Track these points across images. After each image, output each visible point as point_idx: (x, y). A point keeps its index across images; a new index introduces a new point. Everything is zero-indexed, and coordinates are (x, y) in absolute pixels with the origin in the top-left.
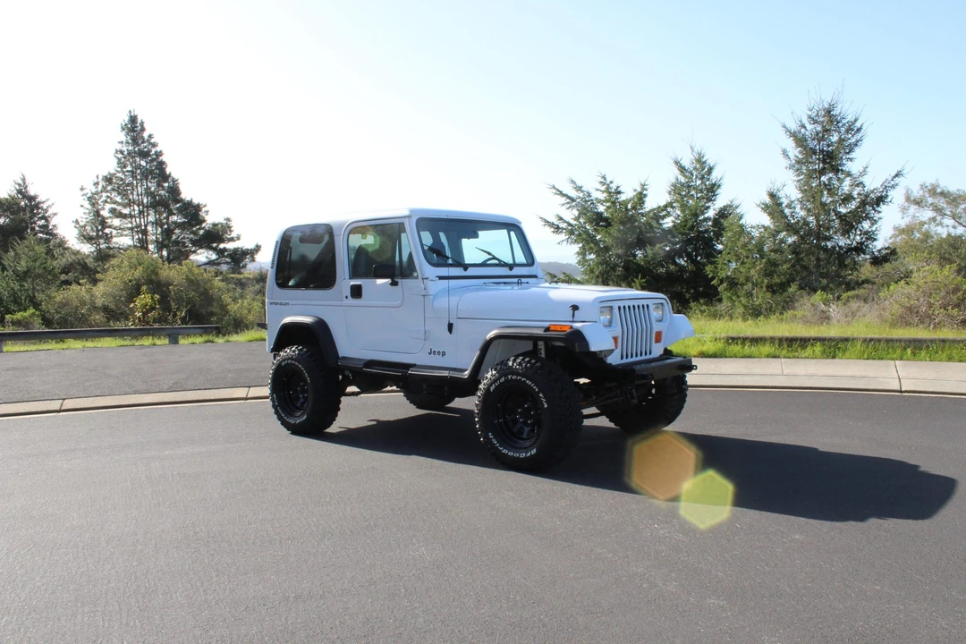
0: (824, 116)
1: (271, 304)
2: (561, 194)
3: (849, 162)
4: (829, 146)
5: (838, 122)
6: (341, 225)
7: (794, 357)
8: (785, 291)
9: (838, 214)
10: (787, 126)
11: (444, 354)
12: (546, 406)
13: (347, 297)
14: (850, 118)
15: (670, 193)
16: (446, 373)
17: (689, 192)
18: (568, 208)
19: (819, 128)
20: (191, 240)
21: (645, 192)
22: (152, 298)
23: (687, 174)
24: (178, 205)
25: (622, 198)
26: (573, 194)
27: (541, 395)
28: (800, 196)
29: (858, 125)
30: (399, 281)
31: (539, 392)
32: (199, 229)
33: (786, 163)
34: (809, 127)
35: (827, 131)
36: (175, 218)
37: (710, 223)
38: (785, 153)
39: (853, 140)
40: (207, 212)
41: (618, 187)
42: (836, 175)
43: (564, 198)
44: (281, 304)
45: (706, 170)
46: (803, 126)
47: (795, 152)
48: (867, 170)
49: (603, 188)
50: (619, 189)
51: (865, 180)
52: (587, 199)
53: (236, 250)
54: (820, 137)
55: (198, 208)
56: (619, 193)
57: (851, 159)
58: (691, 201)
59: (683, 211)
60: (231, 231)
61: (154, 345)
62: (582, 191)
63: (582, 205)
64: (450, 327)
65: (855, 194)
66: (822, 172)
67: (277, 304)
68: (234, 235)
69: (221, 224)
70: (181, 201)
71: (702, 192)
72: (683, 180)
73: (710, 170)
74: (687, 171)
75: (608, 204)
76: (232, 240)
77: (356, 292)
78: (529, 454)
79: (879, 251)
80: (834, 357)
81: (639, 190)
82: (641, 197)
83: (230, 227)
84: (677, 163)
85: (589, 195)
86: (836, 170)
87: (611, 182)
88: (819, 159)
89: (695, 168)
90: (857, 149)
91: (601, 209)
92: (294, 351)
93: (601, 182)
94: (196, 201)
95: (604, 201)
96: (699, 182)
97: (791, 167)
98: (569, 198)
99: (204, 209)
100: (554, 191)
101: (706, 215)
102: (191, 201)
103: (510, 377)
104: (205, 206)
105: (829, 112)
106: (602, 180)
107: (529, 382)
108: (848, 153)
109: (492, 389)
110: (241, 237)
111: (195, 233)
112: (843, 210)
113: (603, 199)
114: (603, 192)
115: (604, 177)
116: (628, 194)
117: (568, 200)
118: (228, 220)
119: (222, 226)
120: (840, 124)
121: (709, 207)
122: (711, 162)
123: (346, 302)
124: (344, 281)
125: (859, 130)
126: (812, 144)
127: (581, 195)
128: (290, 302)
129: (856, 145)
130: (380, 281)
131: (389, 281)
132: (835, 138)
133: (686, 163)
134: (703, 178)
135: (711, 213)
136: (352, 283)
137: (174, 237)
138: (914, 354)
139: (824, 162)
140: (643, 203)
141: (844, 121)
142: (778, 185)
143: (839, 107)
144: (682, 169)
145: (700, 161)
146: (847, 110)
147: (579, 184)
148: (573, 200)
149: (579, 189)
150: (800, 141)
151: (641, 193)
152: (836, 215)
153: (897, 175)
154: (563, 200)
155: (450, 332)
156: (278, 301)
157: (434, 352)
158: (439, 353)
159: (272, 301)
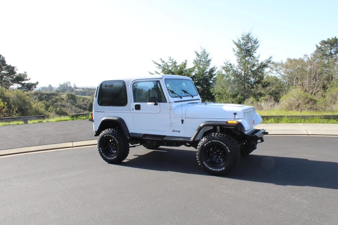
0: (246, 37)
1: (96, 112)
2: (156, 63)
3: (255, 53)
4: (248, 48)
5: (251, 40)
6: (129, 81)
7: (265, 123)
8: (236, 97)
9: (252, 71)
10: (234, 41)
11: (179, 132)
12: (229, 151)
13: (133, 109)
14: (255, 38)
15: (193, 63)
16: (182, 139)
17: (200, 63)
18: (159, 68)
19: (245, 42)
20: (11, 80)
21: (186, 63)
22: (4, 104)
23: (200, 57)
24: (5, 67)
25: (177, 65)
26: (161, 63)
27: (227, 147)
28: (238, 64)
29: (257, 41)
30: (158, 103)
31: (226, 146)
32: (14, 76)
33: (234, 53)
34: (242, 41)
35: (247, 42)
36: (4, 72)
37: (208, 74)
38: (234, 50)
39: (256, 46)
40: (17, 69)
41: (175, 61)
42: (250, 57)
43: (157, 65)
44: (101, 112)
45: (206, 55)
46: (240, 41)
47: (237, 49)
48: (260, 56)
49: (170, 61)
50: (176, 62)
51: (259, 59)
52: (166, 65)
53: (28, 84)
54: (245, 45)
55: (13, 68)
56: (176, 63)
57: (255, 52)
58: (201, 66)
59: (199, 70)
60: (27, 77)
61: (18, 124)
62: (164, 63)
63: (163, 67)
64: (182, 121)
65: (256, 64)
66: (246, 56)
67: (99, 112)
68: (28, 78)
69: (23, 74)
70: (6, 65)
71: (205, 63)
72: (199, 59)
73: (208, 55)
74: (199, 55)
75: (172, 67)
76: (27, 80)
77: (138, 107)
78: (222, 169)
79: (264, 83)
80: (278, 123)
81: (184, 62)
82: (185, 65)
83: (26, 75)
84: (196, 53)
85: (167, 64)
86: (250, 55)
87: (173, 59)
88: (245, 52)
89: (202, 55)
90: (257, 49)
91: (170, 68)
92: (110, 131)
93: (169, 59)
94: (12, 65)
95: (171, 66)
96: (204, 59)
97: (236, 55)
98: (159, 65)
99: (16, 68)
100: (154, 62)
101: (207, 71)
102: (10, 65)
103: (213, 141)
104: (16, 67)
105: (248, 36)
106: (170, 59)
107: (222, 143)
108: (254, 50)
109: (205, 145)
110: (31, 79)
111: (12, 77)
112: (253, 69)
113: (170, 65)
114: (170, 63)
115: (170, 58)
116: (179, 63)
117: (159, 66)
118: (26, 72)
119: (23, 75)
120: (252, 41)
121: (207, 68)
122: (208, 53)
123: (132, 111)
124: (131, 103)
125: (257, 42)
126: (243, 47)
127: (164, 64)
128: (105, 111)
129: (257, 48)
130: (149, 103)
131: (154, 103)
132: (250, 45)
133: (199, 53)
134: (205, 58)
135: (208, 70)
136: (135, 104)
137: (4, 79)
138: (304, 121)
139: (246, 53)
140: (186, 67)
141: (253, 40)
142: (227, 60)
143: (251, 34)
144: (198, 55)
145: (204, 52)
146: (254, 36)
147: (163, 60)
148: (160, 66)
149: (163, 62)
150: (239, 46)
151: (185, 63)
152: (251, 71)
153: (270, 58)
154: (157, 66)
155: (182, 123)
156: (99, 111)
157: (175, 131)
158: (177, 131)
159: (96, 111)
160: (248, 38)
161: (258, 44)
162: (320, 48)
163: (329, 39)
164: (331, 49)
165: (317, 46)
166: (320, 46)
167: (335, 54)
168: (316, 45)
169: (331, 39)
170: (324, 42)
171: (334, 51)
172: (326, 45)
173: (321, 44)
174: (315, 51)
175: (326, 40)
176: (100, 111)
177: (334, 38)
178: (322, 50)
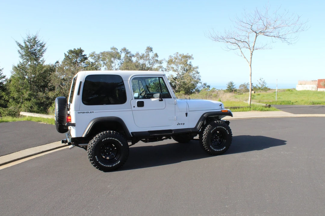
0: (32, 40)
4: (34, 50)
11: (184, 124)
13: (134, 107)
14: (41, 42)
16: (190, 130)
27: (227, 131)
29: (44, 45)
30: (163, 99)
33: (19, 55)
34: (28, 43)
38: (19, 51)
44: (88, 112)
57: (42, 56)
64: (187, 114)
67: (84, 113)
77: (141, 104)
78: (223, 149)
90: (44, 53)
97: (21, 57)
103: (217, 127)
105: (35, 39)
107: (223, 128)
108: (42, 54)
109: (211, 132)
120: (38, 44)
123: (133, 109)
124: (132, 100)
128: (94, 111)
129: (44, 51)
130: (153, 100)
136: (137, 101)
141: (39, 43)
143: (38, 37)
146: (40, 40)
153: (57, 62)
155: (187, 116)
156: (84, 111)
157: (180, 124)
158: (182, 124)
159: (80, 112)
160: (34, 41)
161: (44, 48)
162: (68, 56)
163: (75, 49)
164: (77, 58)
165: (65, 55)
166: (67, 54)
167: (79, 63)
168: (65, 53)
169: (76, 49)
170: (71, 52)
171: (79, 60)
172: (73, 54)
173: (68, 53)
174: (65, 59)
175: (73, 50)
176: (86, 111)
177: (79, 48)
178: (70, 59)
